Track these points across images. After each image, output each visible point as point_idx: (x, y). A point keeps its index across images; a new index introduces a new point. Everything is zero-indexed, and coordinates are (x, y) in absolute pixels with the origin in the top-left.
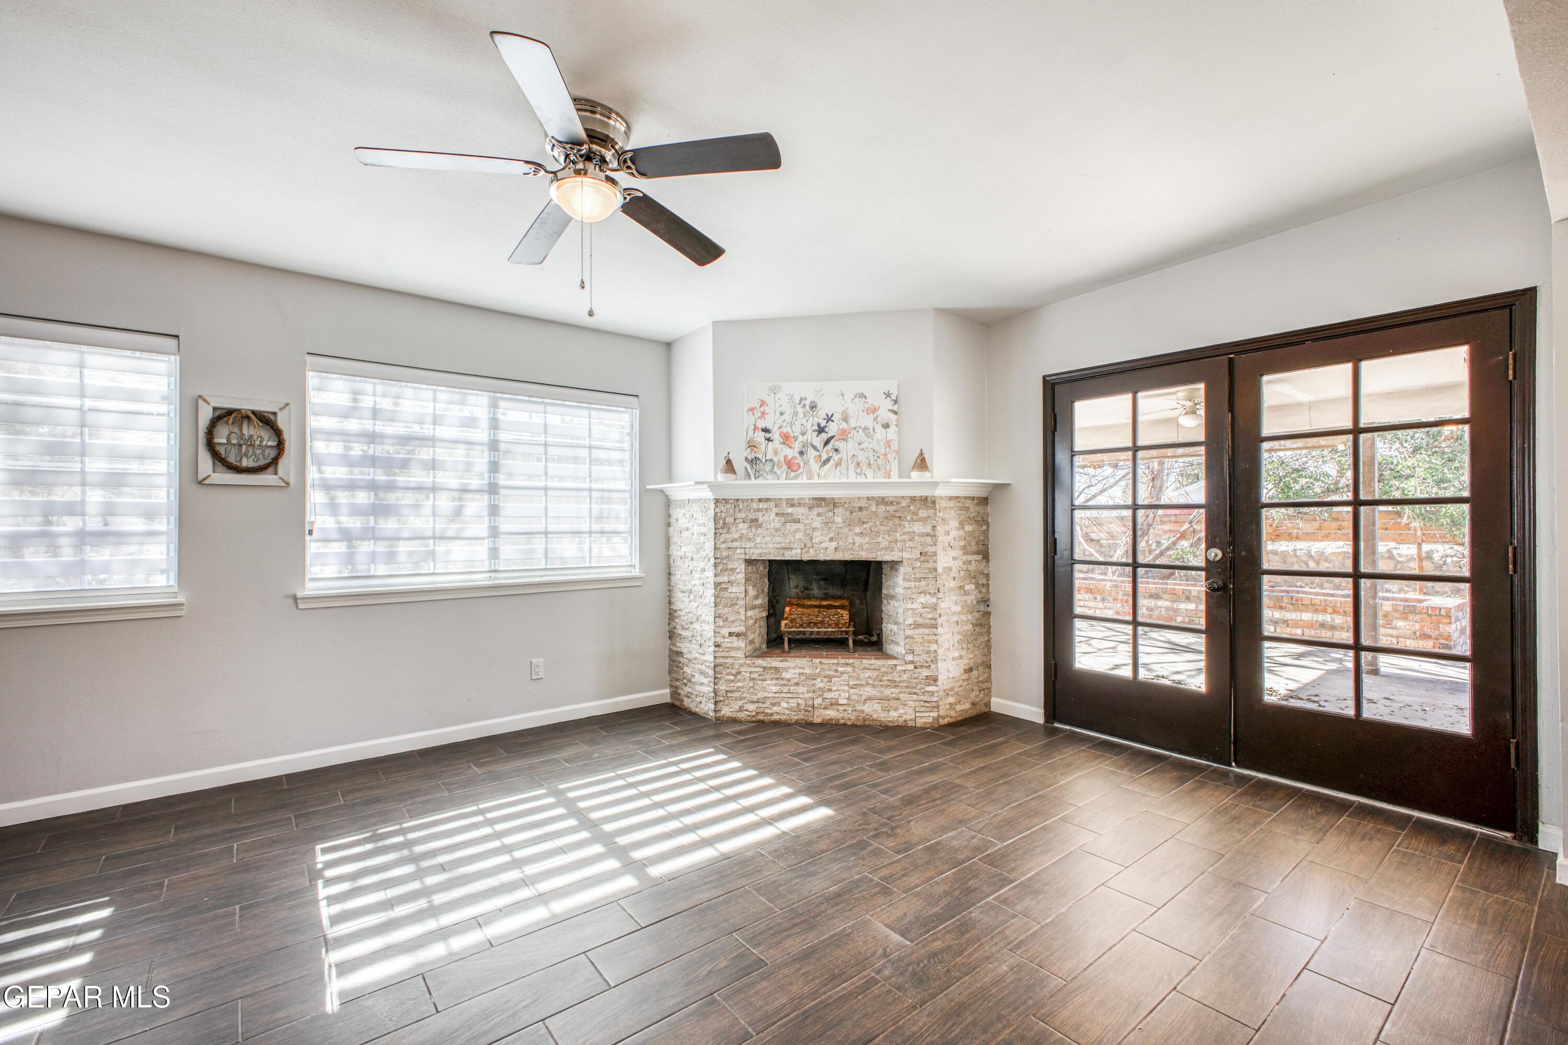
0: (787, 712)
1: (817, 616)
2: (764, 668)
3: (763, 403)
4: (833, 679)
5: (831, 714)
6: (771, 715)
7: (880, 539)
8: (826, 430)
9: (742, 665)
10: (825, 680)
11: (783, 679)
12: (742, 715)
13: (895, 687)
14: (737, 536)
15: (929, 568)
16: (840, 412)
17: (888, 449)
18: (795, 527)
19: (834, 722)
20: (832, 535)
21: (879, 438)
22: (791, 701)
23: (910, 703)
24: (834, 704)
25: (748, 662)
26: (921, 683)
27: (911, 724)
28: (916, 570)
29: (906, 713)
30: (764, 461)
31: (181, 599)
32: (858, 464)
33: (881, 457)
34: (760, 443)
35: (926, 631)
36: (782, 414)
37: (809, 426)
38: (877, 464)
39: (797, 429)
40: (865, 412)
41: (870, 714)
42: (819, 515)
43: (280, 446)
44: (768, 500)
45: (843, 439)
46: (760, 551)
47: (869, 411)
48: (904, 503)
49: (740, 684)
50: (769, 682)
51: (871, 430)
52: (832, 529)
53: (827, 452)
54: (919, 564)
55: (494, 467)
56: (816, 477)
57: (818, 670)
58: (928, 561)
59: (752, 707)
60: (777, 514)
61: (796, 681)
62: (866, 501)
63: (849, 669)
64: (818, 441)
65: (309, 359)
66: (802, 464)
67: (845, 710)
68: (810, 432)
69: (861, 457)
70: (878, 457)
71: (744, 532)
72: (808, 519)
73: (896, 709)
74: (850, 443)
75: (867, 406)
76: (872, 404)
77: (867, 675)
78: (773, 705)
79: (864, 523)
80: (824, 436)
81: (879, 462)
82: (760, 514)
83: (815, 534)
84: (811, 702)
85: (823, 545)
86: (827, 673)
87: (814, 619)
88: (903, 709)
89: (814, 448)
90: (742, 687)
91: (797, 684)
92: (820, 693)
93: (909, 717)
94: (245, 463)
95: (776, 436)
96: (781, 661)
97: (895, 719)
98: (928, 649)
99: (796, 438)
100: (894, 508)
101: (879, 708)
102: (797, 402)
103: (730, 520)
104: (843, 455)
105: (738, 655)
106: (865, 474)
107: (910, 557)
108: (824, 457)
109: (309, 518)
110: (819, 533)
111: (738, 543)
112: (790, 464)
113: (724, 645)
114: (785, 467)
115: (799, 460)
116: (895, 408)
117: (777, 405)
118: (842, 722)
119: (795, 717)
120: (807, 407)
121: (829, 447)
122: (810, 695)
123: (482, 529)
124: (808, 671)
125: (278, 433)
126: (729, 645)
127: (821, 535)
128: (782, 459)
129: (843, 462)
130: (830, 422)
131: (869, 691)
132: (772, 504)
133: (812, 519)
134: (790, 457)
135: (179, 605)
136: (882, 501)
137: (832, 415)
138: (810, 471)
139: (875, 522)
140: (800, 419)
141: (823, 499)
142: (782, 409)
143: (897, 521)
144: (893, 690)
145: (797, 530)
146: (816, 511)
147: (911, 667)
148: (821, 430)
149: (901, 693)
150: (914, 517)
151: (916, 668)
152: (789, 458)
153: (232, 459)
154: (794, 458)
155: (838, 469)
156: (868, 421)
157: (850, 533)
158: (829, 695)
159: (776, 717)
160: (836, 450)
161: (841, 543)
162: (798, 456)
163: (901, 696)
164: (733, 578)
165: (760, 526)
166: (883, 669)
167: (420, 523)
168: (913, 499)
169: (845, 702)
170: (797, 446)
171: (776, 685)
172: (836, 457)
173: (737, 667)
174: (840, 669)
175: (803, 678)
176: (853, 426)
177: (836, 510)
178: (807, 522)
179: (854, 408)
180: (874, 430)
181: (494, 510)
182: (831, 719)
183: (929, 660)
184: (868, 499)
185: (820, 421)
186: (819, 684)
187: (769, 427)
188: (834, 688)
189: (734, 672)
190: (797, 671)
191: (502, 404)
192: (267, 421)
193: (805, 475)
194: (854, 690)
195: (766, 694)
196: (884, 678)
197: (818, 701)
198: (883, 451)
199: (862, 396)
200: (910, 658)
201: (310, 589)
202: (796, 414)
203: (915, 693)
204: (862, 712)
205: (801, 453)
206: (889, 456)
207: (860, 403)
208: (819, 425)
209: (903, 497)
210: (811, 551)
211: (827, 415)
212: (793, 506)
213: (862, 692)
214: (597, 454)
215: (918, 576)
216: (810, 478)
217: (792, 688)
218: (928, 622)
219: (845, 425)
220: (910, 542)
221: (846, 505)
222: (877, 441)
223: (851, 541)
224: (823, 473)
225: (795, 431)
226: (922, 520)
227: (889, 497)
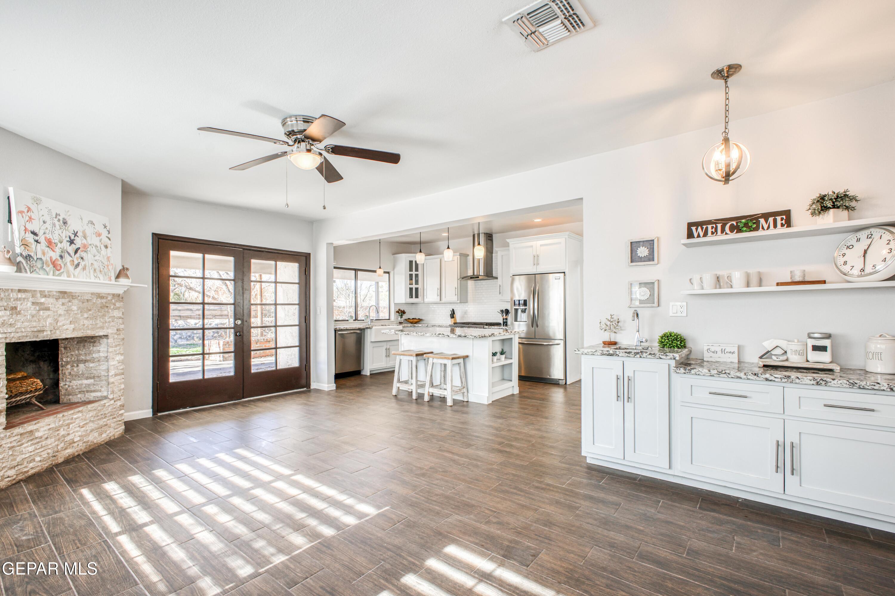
0: (40, 464)
2: (20, 435)
3: (30, 210)
4: (71, 426)
5: (69, 451)
6: (28, 471)
7: (98, 322)
8: (75, 242)
9: (3, 439)
10: (66, 428)
11: (36, 438)
12: (3, 483)
13: (105, 417)
15: (121, 338)
16: (82, 231)
17: (108, 262)
18: (46, 314)
19: (71, 457)
20: (71, 319)
21: (104, 254)
22: (43, 453)
23: (113, 425)
24: (71, 443)
25: (7, 434)
26: (117, 410)
27: (112, 438)
29: (110, 433)
30: (35, 259)
32: (95, 270)
33: (106, 267)
34: (31, 243)
35: (119, 377)
36: (44, 223)
37: (64, 238)
38: (104, 271)
39: (56, 237)
40: (95, 235)
41: (92, 441)
42: (63, 304)
44: (25, 291)
45: (85, 251)
46: (18, 335)
47: (97, 235)
50: (26, 445)
51: (99, 248)
52: (71, 315)
53: (77, 258)
54: (116, 336)
56: (73, 276)
57: (61, 423)
58: (120, 334)
59: (12, 472)
60: (33, 303)
61: (46, 436)
62: (90, 295)
63: (80, 415)
64: (71, 249)
66: (63, 265)
67: (78, 445)
68: (65, 241)
69: (96, 265)
70: (104, 267)
71: (6, 318)
72: (55, 307)
73: (105, 432)
74: (90, 255)
75: (95, 231)
76: (98, 230)
77: (91, 415)
78: (30, 462)
79: (90, 310)
80: (74, 247)
82: (19, 302)
83: (60, 319)
84: (56, 449)
85: (65, 327)
86: (67, 422)
88: (109, 430)
89: (69, 254)
91: (47, 438)
92: (63, 439)
93: (111, 434)
95: (42, 239)
97: (105, 439)
98: (120, 388)
99: (56, 244)
100: (105, 301)
101: (97, 435)
102: (54, 216)
104: (86, 262)
106: (99, 277)
107: (112, 332)
108: (76, 262)
110: (63, 318)
112: (54, 264)
114: (51, 266)
115: (60, 262)
116: (109, 236)
117: (40, 214)
118: (76, 454)
119: (45, 466)
120: (61, 222)
121: (78, 255)
122: (56, 443)
124: (53, 426)
128: (48, 259)
129: (87, 268)
130: (76, 237)
131: (92, 426)
132: (29, 295)
133: (58, 307)
134: (54, 259)
136: (100, 296)
137: (77, 232)
138: (68, 271)
139: (95, 310)
140: (57, 231)
141: (65, 293)
142: (44, 218)
143: (106, 309)
144: (104, 420)
145: (48, 316)
146: (61, 301)
147: (112, 402)
148: (71, 242)
149: (108, 420)
150: (115, 307)
151: (115, 402)
154: (57, 259)
155: (85, 271)
156: (95, 241)
157: (82, 318)
158: (68, 438)
160: (82, 258)
161: (76, 325)
162: (59, 258)
163: (108, 422)
165: (19, 313)
166: (99, 408)
168: (114, 295)
169: (78, 439)
170: (58, 251)
171: (31, 445)
172: (82, 263)
174: (75, 416)
175: (50, 432)
176: (90, 243)
177: (73, 301)
178: (55, 310)
179: (89, 231)
180: (100, 248)
182: (69, 456)
183: (120, 395)
184: (92, 294)
185: (71, 235)
186: (62, 432)
187: (36, 230)
188: (71, 432)
190: (47, 428)
193: (65, 273)
194: (83, 429)
195: (23, 456)
196: (99, 414)
197: (61, 446)
198: (106, 263)
199: (92, 223)
200: (111, 397)
202: (54, 225)
203: (115, 418)
204: (88, 442)
205: (61, 257)
206: (109, 267)
207: (91, 227)
208: (70, 237)
209: (109, 294)
210: (58, 332)
211: (74, 231)
212: (44, 296)
213: (87, 429)
215: (116, 343)
216: (68, 276)
217: (43, 443)
218: (120, 371)
219: (84, 241)
220: (112, 323)
221: (79, 298)
222: (103, 256)
223: (82, 323)
224: (76, 274)
225: (55, 239)
226: (118, 308)
227: (102, 293)
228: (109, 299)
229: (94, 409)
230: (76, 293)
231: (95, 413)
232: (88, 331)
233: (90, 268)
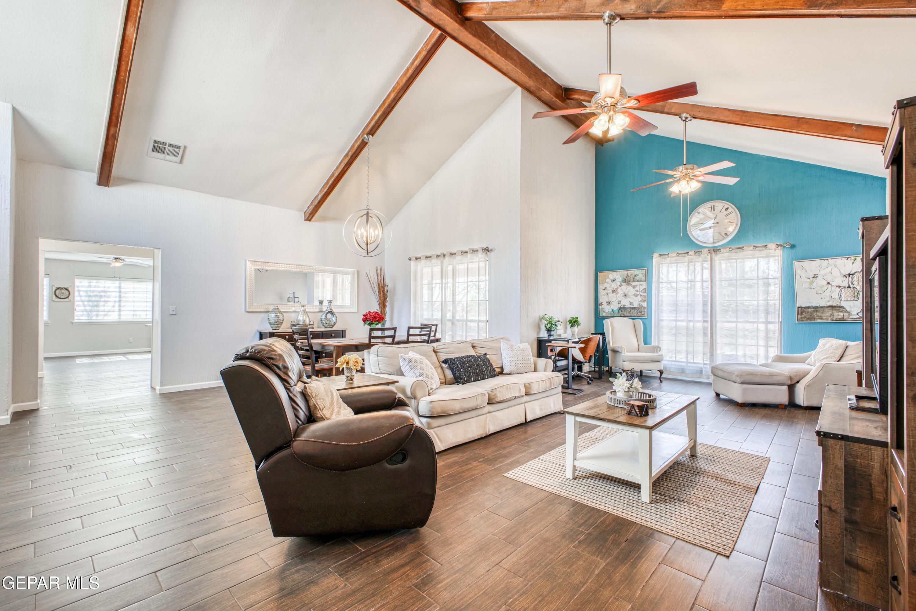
43: (69, 294)
55: (120, 297)
65: (76, 277)
94: (62, 297)
109: (75, 307)
123: (117, 310)
125: (69, 291)
153: (59, 296)
167: (107, 309)
181: (120, 306)
191: (122, 283)
192: (67, 289)
201: (76, 321)
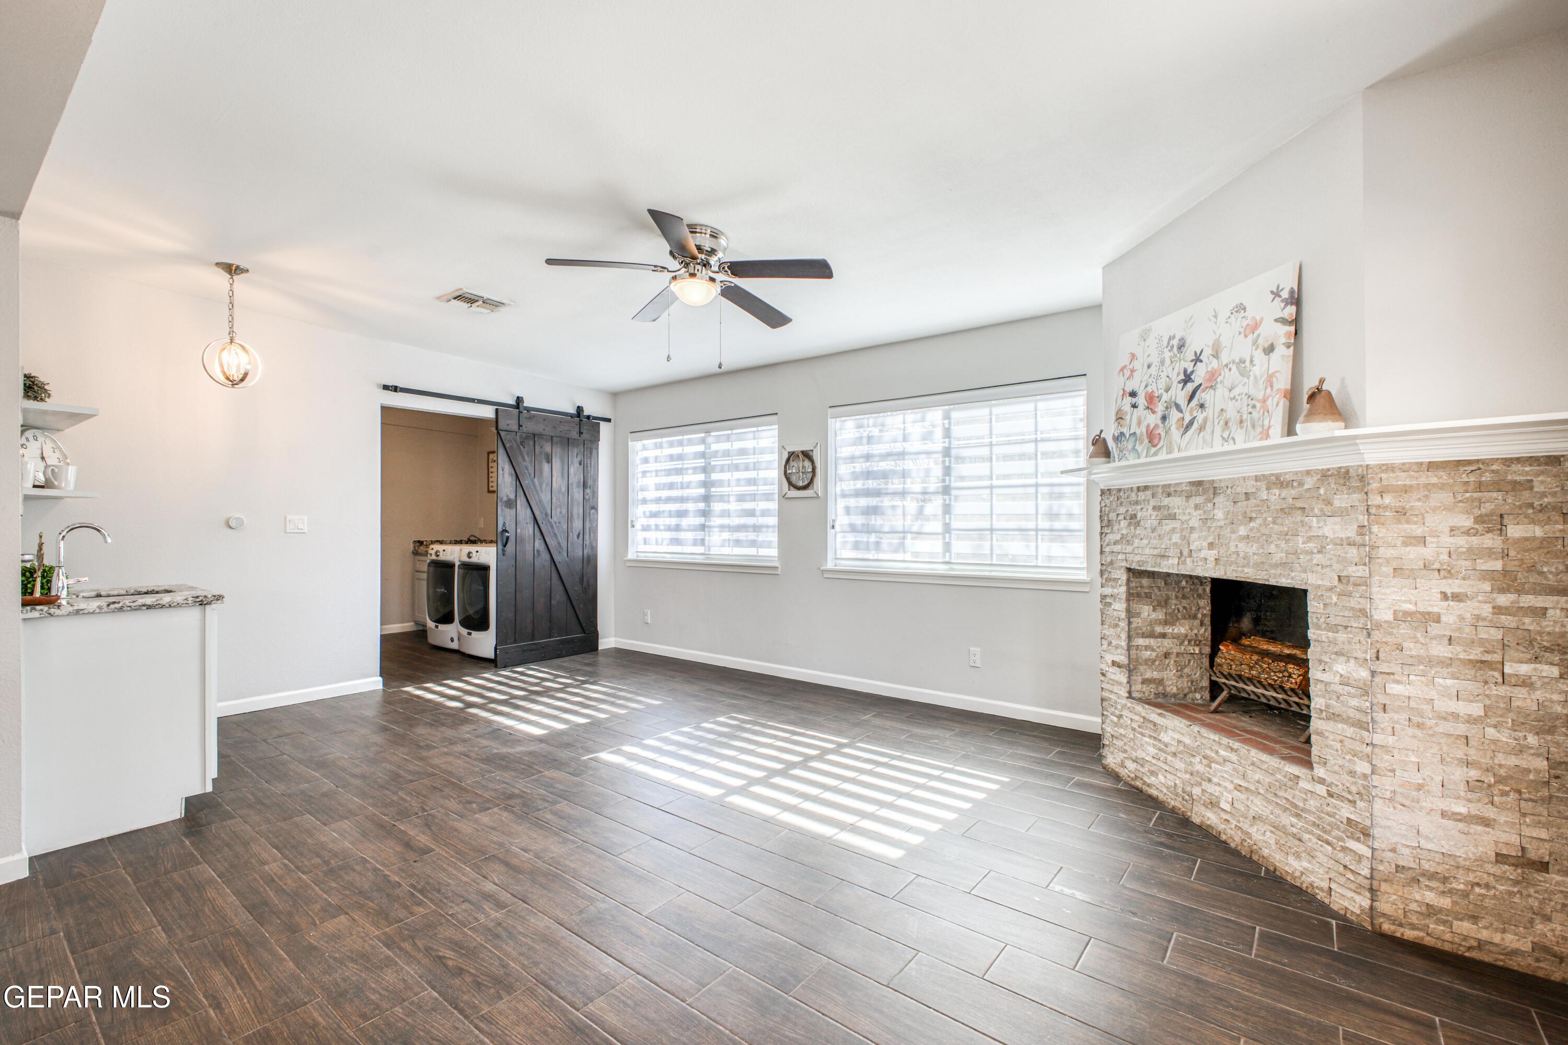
0: (1165, 790)
1: (1251, 668)
2: (1144, 718)
3: (1133, 357)
4: (1213, 765)
5: (1211, 818)
6: (1149, 785)
7: (1272, 548)
8: (1192, 377)
9: (1124, 706)
10: (1205, 762)
11: (1160, 740)
12: (1123, 772)
13: (1297, 816)
14: (1118, 537)
15: (1352, 609)
16: (1211, 344)
17: (1269, 389)
18: (1170, 527)
19: (1214, 832)
20: (1210, 539)
21: (1258, 374)
22: (1169, 776)
23: (1322, 858)
24: (1213, 804)
25: (1129, 705)
26: (1339, 828)
27: (1321, 895)
28: (1329, 610)
29: (1314, 873)
30: (1127, 436)
31: (776, 564)
32: (1226, 423)
33: (1258, 405)
34: (1126, 413)
35: (1350, 731)
36: (1149, 367)
37: (1175, 377)
38: (1252, 419)
39: (1162, 384)
40: (1242, 335)
41: (1260, 845)
42: (1197, 507)
43: (814, 471)
44: (1146, 488)
45: (1211, 387)
46: (1137, 558)
47: (1248, 331)
48: (1309, 483)
49: (1122, 731)
50: (1147, 739)
51: (1248, 363)
52: (1212, 530)
53: (1191, 412)
54: (1335, 599)
55: (947, 471)
56: (1176, 450)
57: (1197, 744)
58: (1350, 595)
59: (1131, 766)
60: (1154, 508)
61: (1173, 749)
62: (1253, 482)
63: (1234, 757)
64: (1181, 396)
65: (830, 410)
66: (1163, 434)
67: (1227, 821)
68: (1175, 384)
69: (1231, 410)
70: (1254, 407)
71: (1124, 532)
72: (1184, 514)
73: (1298, 856)
74: (1220, 391)
75: (1245, 323)
76: (1254, 318)
77: (1257, 777)
78: (1152, 773)
79: (1251, 519)
80: (1190, 387)
81: (1255, 415)
82: (1139, 507)
83: (1194, 536)
84: (1188, 789)
85: (1202, 555)
86: (1208, 751)
87: (1246, 672)
88: (1310, 862)
89: (1178, 407)
90: (1124, 736)
91: (1175, 754)
92: (1199, 780)
93: (1317, 882)
94: (801, 484)
95: (1141, 400)
96: (1160, 714)
97: (1297, 874)
98: (1352, 767)
99: (1159, 397)
100: (1293, 492)
101: (1272, 842)
102: (1166, 343)
103: (1112, 516)
104: (1209, 412)
105: (1121, 693)
106: (1233, 439)
107: (1320, 582)
108: (1188, 418)
109: (831, 518)
110: (1197, 536)
111: (1119, 547)
112: (1151, 436)
113: (1109, 675)
114: (1146, 441)
115: (1161, 431)
116: (1287, 312)
117: (1146, 355)
118: (1224, 837)
119: (1173, 803)
120: (1175, 349)
121: (1195, 402)
122: (1188, 777)
123: (937, 527)
124: (1187, 740)
125: (812, 462)
126: (1113, 677)
127: (1199, 538)
128: (1144, 431)
129: (1208, 424)
130: (1198, 363)
131: (1258, 806)
132: (1149, 493)
133: (1189, 514)
135: (776, 568)
136: (1278, 482)
137: (1202, 351)
138: (1171, 443)
139: (1266, 519)
140: (1167, 368)
141: (1199, 483)
142: (1150, 360)
143: (1298, 517)
144: (1294, 820)
145: (1173, 530)
146: (1194, 501)
147: (1321, 790)
148: (1187, 378)
149: (1307, 830)
150: (1327, 508)
151: (1330, 795)
152: (1152, 427)
153: (795, 482)
154: (1156, 426)
155: (1201, 434)
156: (1245, 348)
157: (1234, 536)
158: (1210, 788)
159: (1154, 792)
160: (1202, 406)
161: (1222, 551)
162: (1160, 422)
163: (1307, 836)
164: (1116, 591)
165: (1138, 524)
166: (1279, 776)
168: (1325, 475)
169: (1228, 807)
170: (1160, 408)
171: (1154, 746)
172: (1200, 417)
173: (1119, 707)
174: (1222, 752)
175: (1181, 748)
176: (1224, 363)
177: (1216, 499)
178: (1184, 518)
179: (1229, 332)
180: (1252, 361)
181: (947, 509)
182: (1212, 827)
183: (1354, 789)
184: (1257, 478)
185: (1187, 365)
186: (1198, 765)
187: (1136, 389)
188: (1215, 780)
189: (1117, 712)
190: (1177, 736)
191: (955, 415)
192: (807, 455)
193: (1164, 449)
194: (1239, 794)
195: (1144, 755)
197: (1196, 791)
199: (1241, 308)
200: (1320, 771)
201: (830, 565)
202: (1162, 362)
203: (1328, 843)
204: (1249, 835)
205: (1164, 418)
206: (1269, 402)
207: (1238, 323)
208: (1185, 371)
209: (1308, 473)
210: (1188, 562)
211: (1196, 353)
212: (1169, 495)
213: (1249, 803)
214: (1042, 447)
215: (1332, 621)
216: (1170, 452)
217: (1169, 758)
218: (1352, 713)
220: (1320, 556)
221: (1229, 491)
222: (1255, 378)
223: (1233, 549)
224: (1183, 445)
225: (1157, 388)
226: (1342, 513)
227: (1286, 474)
228: (1306, 487)
229: (1265, 766)
230: (1220, 480)
231: (1267, 780)
232: (1246, 570)
233: (1216, 421)
